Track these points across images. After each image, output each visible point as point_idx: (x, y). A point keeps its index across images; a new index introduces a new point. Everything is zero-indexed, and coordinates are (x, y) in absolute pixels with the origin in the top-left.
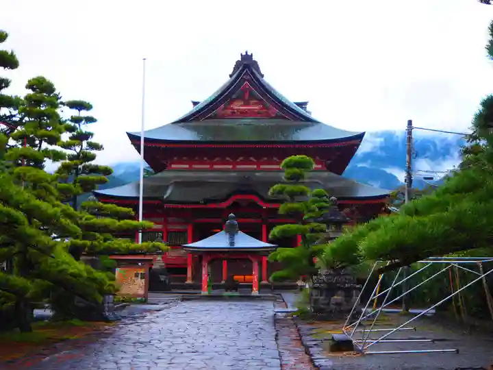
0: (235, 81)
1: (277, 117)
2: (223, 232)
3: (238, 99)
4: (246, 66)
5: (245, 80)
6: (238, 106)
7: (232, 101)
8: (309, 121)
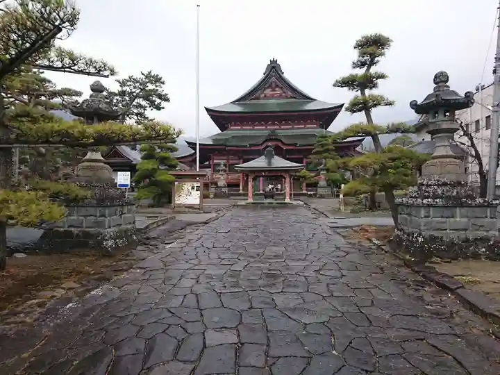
0: (266, 77)
1: (291, 97)
2: (263, 157)
3: (268, 87)
4: (274, 67)
5: (273, 76)
6: (268, 92)
7: (265, 89)
8: (309, 99)
